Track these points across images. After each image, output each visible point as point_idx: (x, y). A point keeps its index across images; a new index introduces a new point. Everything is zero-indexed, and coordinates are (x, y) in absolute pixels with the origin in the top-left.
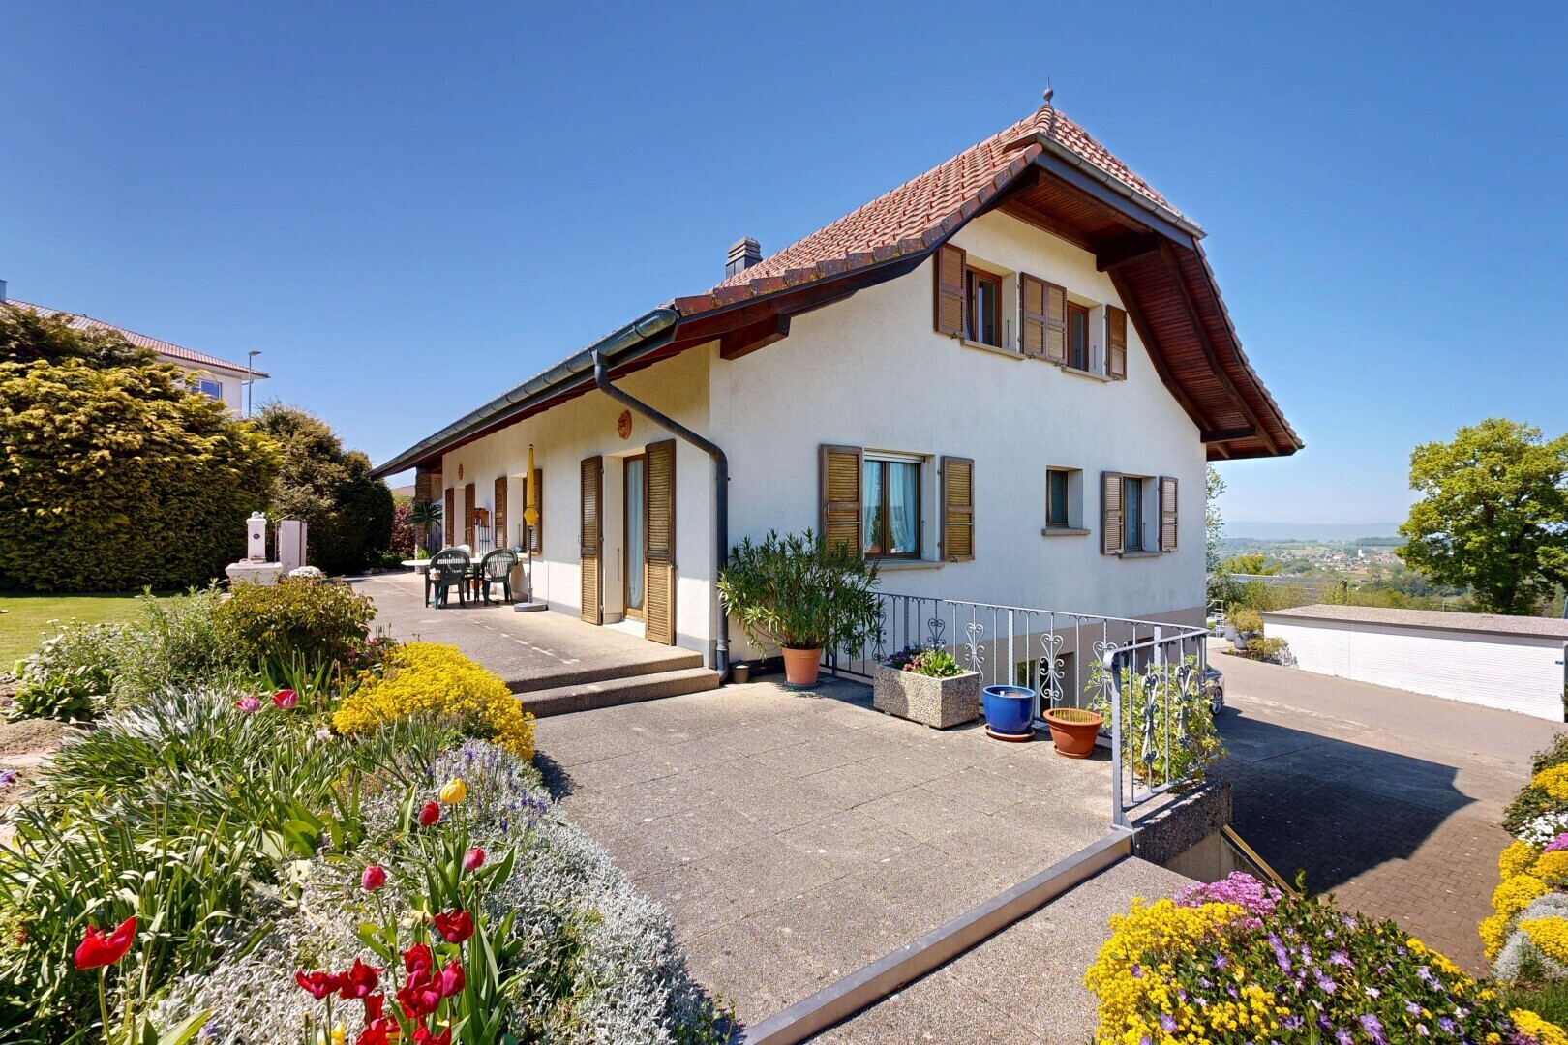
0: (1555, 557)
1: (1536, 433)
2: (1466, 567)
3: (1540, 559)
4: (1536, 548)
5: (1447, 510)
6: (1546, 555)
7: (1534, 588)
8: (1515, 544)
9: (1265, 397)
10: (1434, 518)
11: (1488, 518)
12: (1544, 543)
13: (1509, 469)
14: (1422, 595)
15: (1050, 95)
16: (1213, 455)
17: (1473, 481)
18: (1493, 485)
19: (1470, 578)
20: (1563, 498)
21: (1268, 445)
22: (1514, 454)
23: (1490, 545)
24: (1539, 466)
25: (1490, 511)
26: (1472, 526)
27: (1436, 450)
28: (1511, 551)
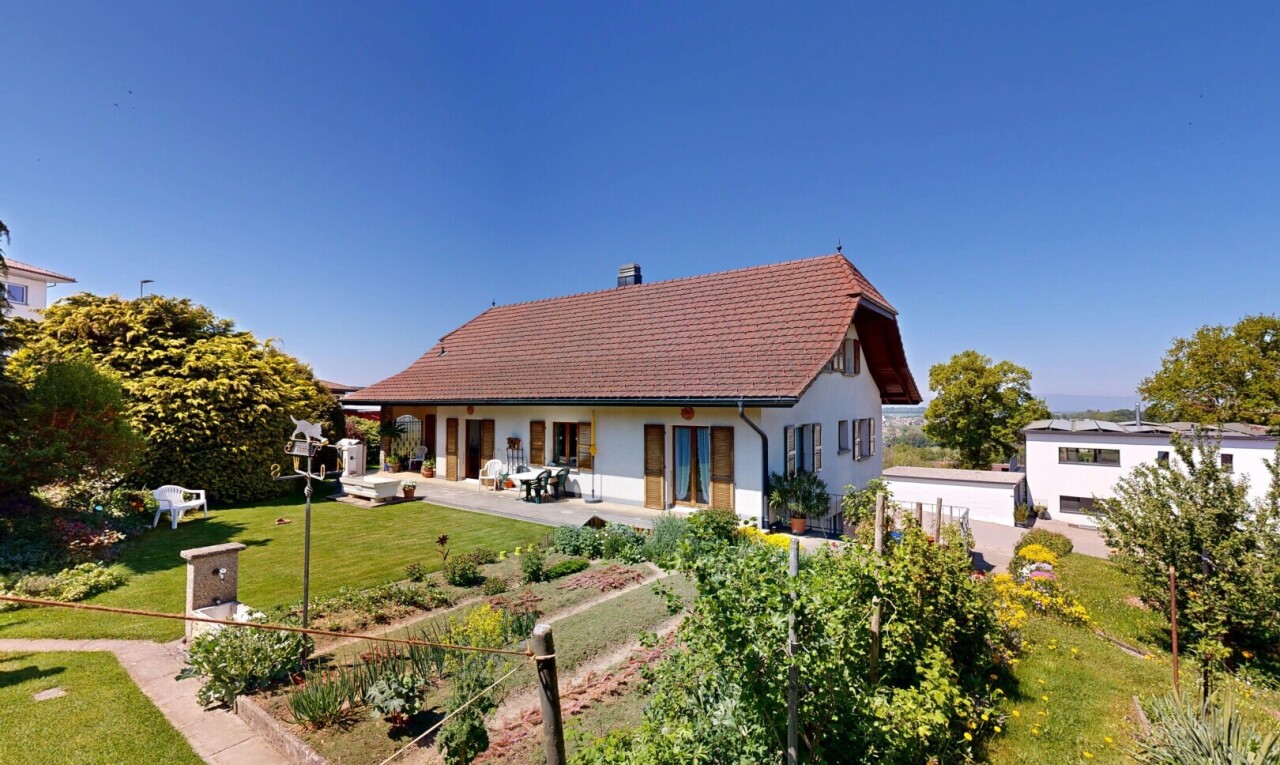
0: (999, 431)
1: (989, 361)
2: (957, 437)
3: (992, 433)
4: (990, 426)
5: (948, 404)
6: (995, 430)
7: (990, 449)
8: (981, 424)
9: (912, 380)
10: (942, 409)
11: (967, 410)
12: (994, 424)
13: (978, 382)
14: (919, 447)
15: (839, 249)
16: (884, 403)
17: (960, 388)
18: (970, 390)
19: (958, 443)
20: (1002, 399)
21: (909, 400)
22: (980, 372)
23: (969, 425)
24: (991, 380)
25: (967, 404)
26: (960, 414)
27: (941, 368)
28: (979, 428)
